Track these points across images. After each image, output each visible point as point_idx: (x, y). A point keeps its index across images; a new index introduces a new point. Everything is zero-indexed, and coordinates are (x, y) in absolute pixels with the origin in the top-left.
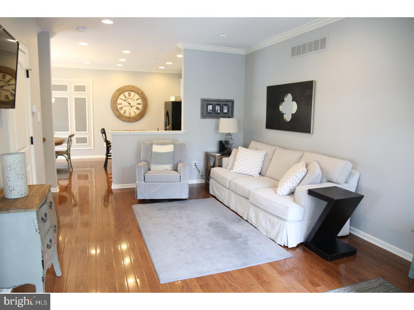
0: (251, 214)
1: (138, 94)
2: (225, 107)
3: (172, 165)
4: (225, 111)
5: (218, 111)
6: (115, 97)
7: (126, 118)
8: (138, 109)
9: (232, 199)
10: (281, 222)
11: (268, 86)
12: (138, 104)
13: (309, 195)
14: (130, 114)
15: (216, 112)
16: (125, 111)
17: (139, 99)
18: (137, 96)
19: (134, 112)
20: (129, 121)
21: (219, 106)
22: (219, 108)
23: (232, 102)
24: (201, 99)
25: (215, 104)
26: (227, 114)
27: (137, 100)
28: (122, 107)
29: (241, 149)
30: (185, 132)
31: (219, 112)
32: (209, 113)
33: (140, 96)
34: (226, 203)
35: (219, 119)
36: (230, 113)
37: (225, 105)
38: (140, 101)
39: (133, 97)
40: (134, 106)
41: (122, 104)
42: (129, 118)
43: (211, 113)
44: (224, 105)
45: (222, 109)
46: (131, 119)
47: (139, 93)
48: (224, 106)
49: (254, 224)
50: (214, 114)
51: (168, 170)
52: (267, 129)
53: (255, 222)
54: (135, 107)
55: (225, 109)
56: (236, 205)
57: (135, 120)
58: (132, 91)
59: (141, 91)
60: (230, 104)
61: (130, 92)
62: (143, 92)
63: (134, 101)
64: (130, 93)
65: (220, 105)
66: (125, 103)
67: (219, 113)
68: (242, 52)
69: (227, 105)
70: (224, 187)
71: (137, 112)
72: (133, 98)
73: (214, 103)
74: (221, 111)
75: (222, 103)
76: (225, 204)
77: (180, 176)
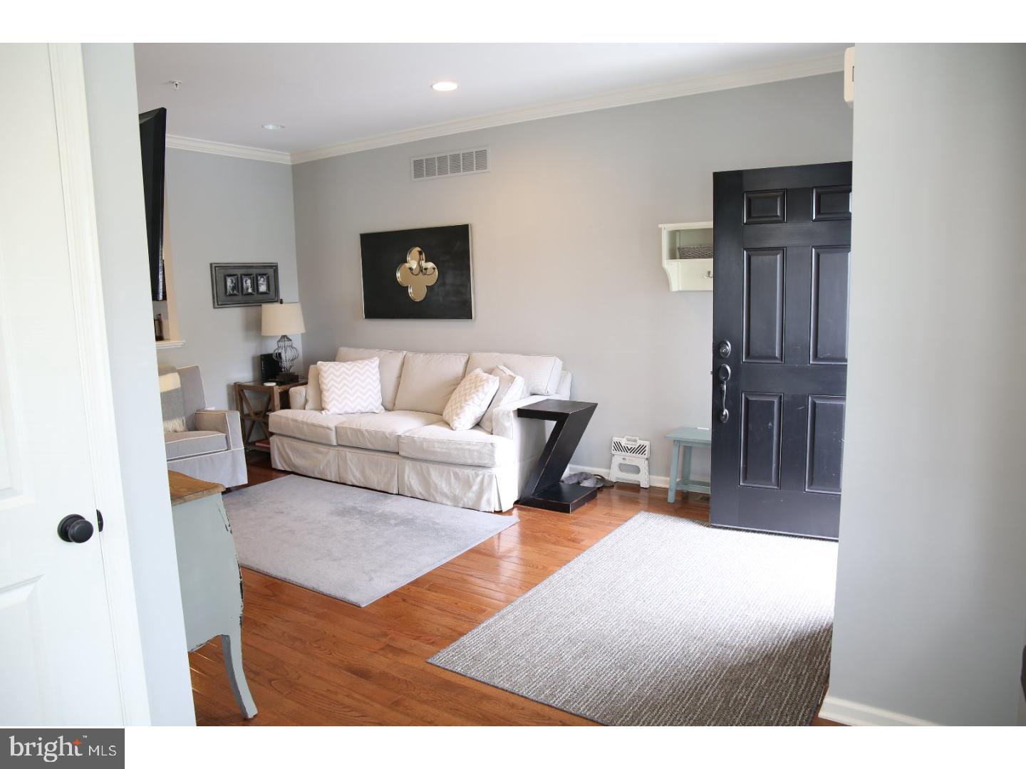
0: (409, 478)
2: (262, 279)
3: (184, 418)
4: (263, 288)
5: (248, 289)
9: (349, 462)
10: (481, 472)
11: (363, 232)
13: (520, 418)
15: (244, 293)
21: (250, 278)
22: (249, 281)
23: (275, 268)
24: (211, 264)
25: (241, 275)
26: (264, 296)
29: (325, 367)
30: (185, 344)
31: (250, 290)
32: (231, 295)
34: (331, 476)
35: (261, 305)
36: (272, 293)
37: (262, 275)
43: (235, 295)
44: (260, 275)
45: (255, 285)
48: (259, 278)
49: (420, 493)
50: (240, 298)
51: (176, 431)
52: (367, 320)
53: (421, 490)
55: (262, 284)
56: (363, 473)
60: (271, 272)
65: (251, 275)
67: (250, 294)
68: (286, 159)
69: (265, 275)
70: (320, 446)
73: (239, 272)
74: (253, 290)
75: (255, 271)
76: (329, 478)
77: (226, 438)
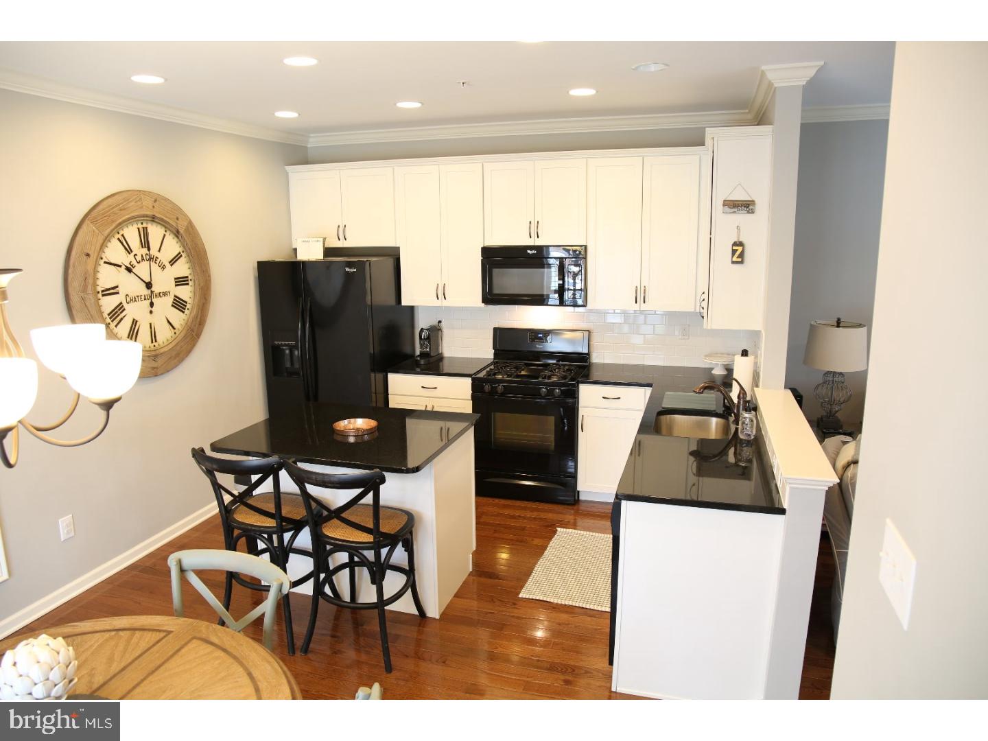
1: (176, 234)
6: (88, 255)
8: (179, 304)
12: (181, 281)
14: (154, 337)
16: (135, 322)
17: (178, 258)
18: (172, 247)
19: (169, 322)
27: (172, 262)
28: (120, 308)
33: (184, 245)
38: (182, 269)
39: (160, 250)
40: (165, 294)
41: (120, 289)
42: (156, 356)
46: (159, 362)
47: (181, 231)
54: (170, 300)
57: (173, 363)
58: (153, 219)
59: (186, 217)
61: (145, 225)
62: (190, 223)
63: (164, 267)
66: (130, 285)
71: (179, 318)
72: (158, 254)
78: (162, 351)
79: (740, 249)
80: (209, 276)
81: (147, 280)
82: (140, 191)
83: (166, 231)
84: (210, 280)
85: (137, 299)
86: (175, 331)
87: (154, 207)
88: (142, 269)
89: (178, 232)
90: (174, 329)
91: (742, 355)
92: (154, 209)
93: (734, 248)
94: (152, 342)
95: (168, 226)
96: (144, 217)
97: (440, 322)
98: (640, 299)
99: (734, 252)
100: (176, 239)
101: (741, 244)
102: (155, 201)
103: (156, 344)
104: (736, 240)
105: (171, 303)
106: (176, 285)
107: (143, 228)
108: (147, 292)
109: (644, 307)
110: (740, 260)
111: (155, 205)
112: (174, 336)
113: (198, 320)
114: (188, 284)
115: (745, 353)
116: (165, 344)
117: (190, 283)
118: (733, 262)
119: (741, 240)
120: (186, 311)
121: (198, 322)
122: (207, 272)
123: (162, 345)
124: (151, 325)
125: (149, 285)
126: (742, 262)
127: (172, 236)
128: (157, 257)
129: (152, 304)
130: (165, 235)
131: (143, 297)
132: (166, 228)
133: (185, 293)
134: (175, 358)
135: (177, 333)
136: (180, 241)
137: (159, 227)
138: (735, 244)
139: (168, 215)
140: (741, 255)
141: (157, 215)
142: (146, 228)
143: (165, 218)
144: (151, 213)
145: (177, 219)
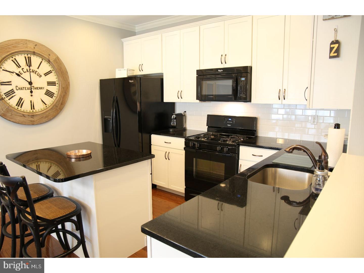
1: (49, 62)
7: (24, 116)
8: (49, 94)
12: (51, 84)
14: (33, 107)
16: (21, 99)
17: (50, 72)
18: (46, 67)
19: (42, 101)
20: (33, 124)
27: (46, 74)
28: (12, 92)
33: (53, 67)
38: (52, 78)
39: (38, 68)
40: (41, 88)
41: (12, 83)
42: (33, 116)
46: (35, 119)
47: (51, 60)
54: (44, 91)
57: (44, 120)
58: (34, 53)
59: (55, 55)
61: (29, 56)
62: (58, 58)
63: (40, 76)
64: (30, 59)
71: (49, 101)
72: (37, 70)
78: (37, 114)
79: (336, 46)
80: (69, 83)
81: (29, 81)
82: (26, 40)
83: (42, 60)
84: (69, 85)
85: (23, 89)
86: (46, 106)
87: (34, 48)
88: (26, 76)
89: (49, 61)
90: (46, 104)
91: (335, 128)
92: (35, 49)
93: (332, 46)
94: (32, 109)
95: (43, 58)
96: (28, 52)
97: (185, 112)
98: (281, 97)
99: (331, 49)
100: (48, 64)
101: (337, 42)
102: (36, 45)
103: (34, 111)
104: (333, 39)
105: (44, 93)
106: (48, 85)
107: (28, 57)
108: (29, 86)
109: (284, 102)
110: (336, 54)
111: (35, 47)
112: (46, 108)
113: (61, 101)
114: (55, 85)
115: (337, 126)
116: (40, 111)
117: (57, 85)
118: (331, 57)
119: (337, 39)
120: (54, 97)
121: (60, 103)
122: (67, 80)
123: (38, 111)
124: (31, 101)
125: (30, 83)
126: (338, 56)
127: (46, 62)
128: (36, 71)
129: (31, 92)
130: (41, 62)
131: (27, 88)
132: (42, 58)
133: (53, 89)
134: (45, 118)
135: (48, 106)
136: (51, 65)
137: (38, 58)
138: (333, 43)
139: (44, 53)
140: (338, 51)
141: (36, 52)
142: (30, 57)
143: (41, 54)
144: (33, 51)
145: (49, 55)
